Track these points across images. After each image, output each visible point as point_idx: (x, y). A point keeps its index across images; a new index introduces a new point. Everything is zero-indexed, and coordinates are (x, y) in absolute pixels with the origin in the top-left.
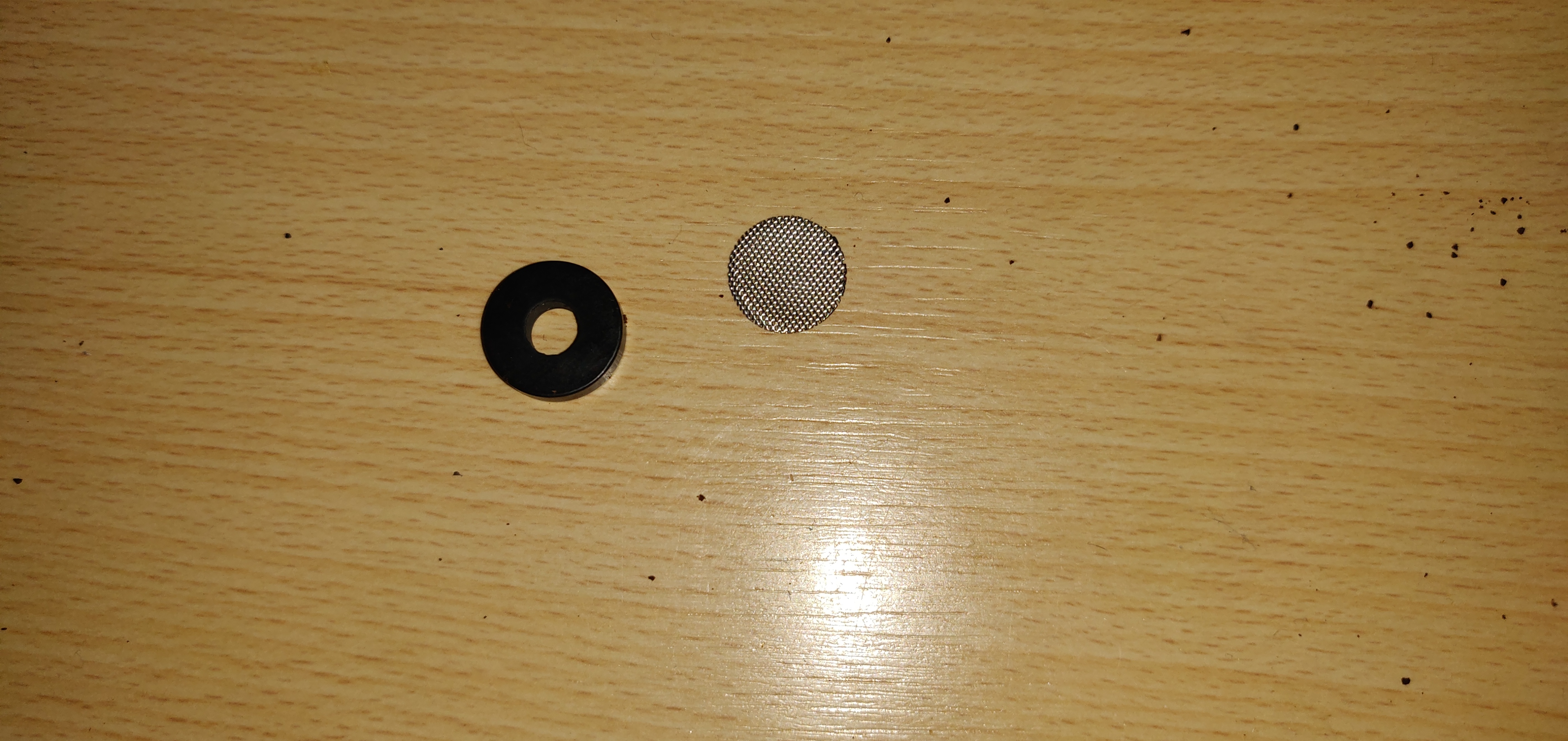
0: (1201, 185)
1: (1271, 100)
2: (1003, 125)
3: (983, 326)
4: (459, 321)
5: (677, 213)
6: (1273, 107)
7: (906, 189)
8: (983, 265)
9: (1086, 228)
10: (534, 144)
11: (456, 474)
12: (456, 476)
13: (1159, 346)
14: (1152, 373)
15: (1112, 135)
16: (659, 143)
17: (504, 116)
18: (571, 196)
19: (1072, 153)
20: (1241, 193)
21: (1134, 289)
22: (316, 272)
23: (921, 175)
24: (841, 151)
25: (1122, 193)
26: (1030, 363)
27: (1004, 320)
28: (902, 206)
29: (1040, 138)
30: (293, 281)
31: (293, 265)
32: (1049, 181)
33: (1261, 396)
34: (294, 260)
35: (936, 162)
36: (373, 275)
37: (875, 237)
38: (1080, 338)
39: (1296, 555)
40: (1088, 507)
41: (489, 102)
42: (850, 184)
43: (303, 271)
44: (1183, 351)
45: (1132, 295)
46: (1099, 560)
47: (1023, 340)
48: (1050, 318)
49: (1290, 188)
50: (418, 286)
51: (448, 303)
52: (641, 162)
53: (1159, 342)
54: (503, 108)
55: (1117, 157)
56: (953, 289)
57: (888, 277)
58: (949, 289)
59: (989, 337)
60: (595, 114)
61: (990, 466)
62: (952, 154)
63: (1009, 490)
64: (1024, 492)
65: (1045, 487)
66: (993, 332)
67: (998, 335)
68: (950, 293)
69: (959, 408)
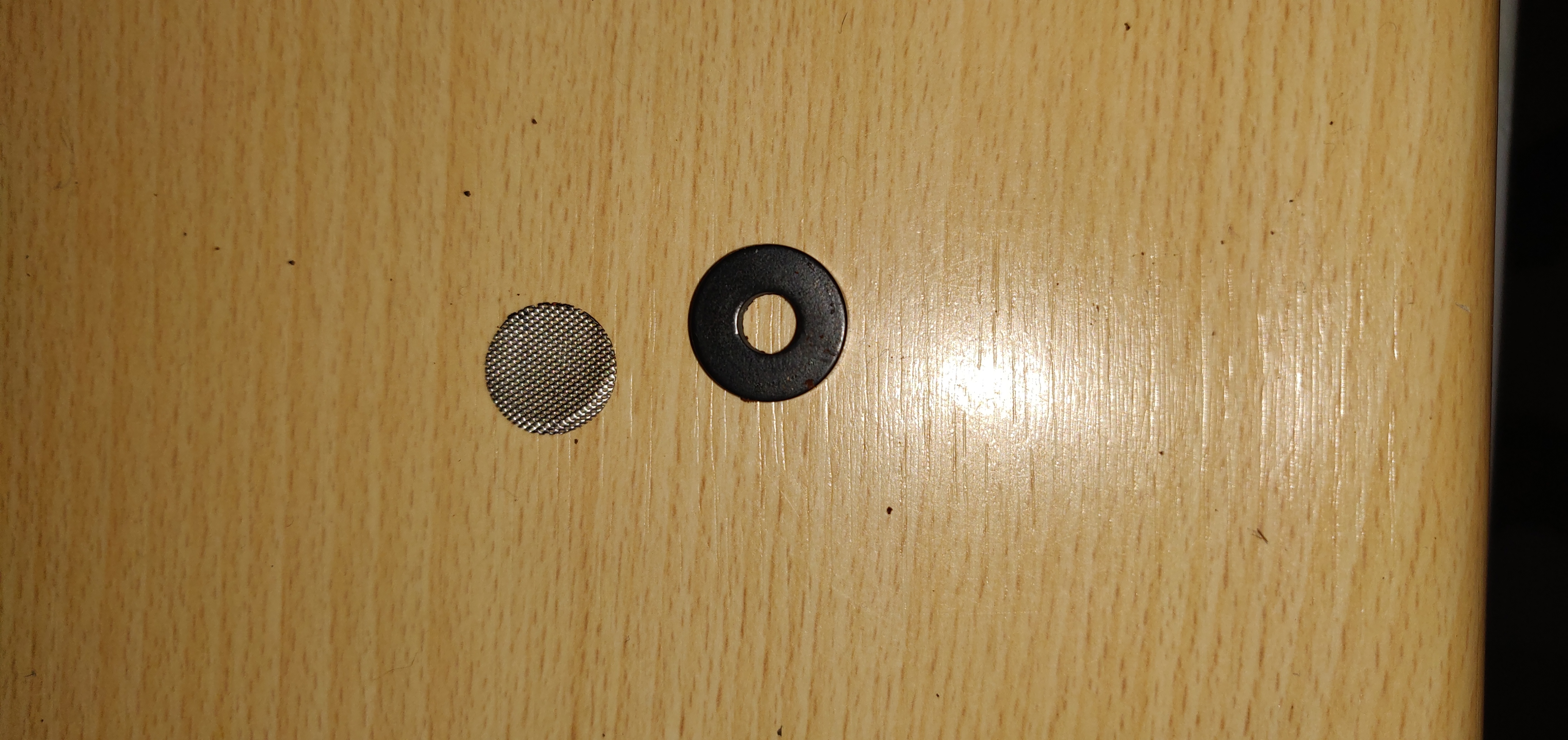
2: (384, 136)
3: (605, 151)
5: (485, 494)
7: (455, 240)
8: (538, 154)
10: (411, 656)
11: (780, 733)
12: (782, 733)
15: (394, 16)
16: (407, 516)
17: (379, 691)
18: (468, 613)
19: (414, 59)
23: (440, 224)
24: (414, 313)
26: (645, 100)
27: (597, 129)
28: (473, 244)
29: (398, 94)
32: (445, 84)
35: (424, 208)
37: (508, 273)
38: (617, 47)
40: (800, 33)
41: (365, 707)
42: (449, 301)
46: (857, 21)
47: (619, 108)
48: (595, 79)
52: (429, 535)
54: (371, 691)
55: (418, 10)
56: (564, 184)
57: (552, 257)
58: (564, 189)
59: (616, 144)
60: (376, 588)
61: (757, 141)
62: (416, 191)
63: (784, 121)
64: (786, 104)
65: (779, 81)
66: (611, 141)
67: (615, 135)
68: (569, 188)
69: (695, 177)
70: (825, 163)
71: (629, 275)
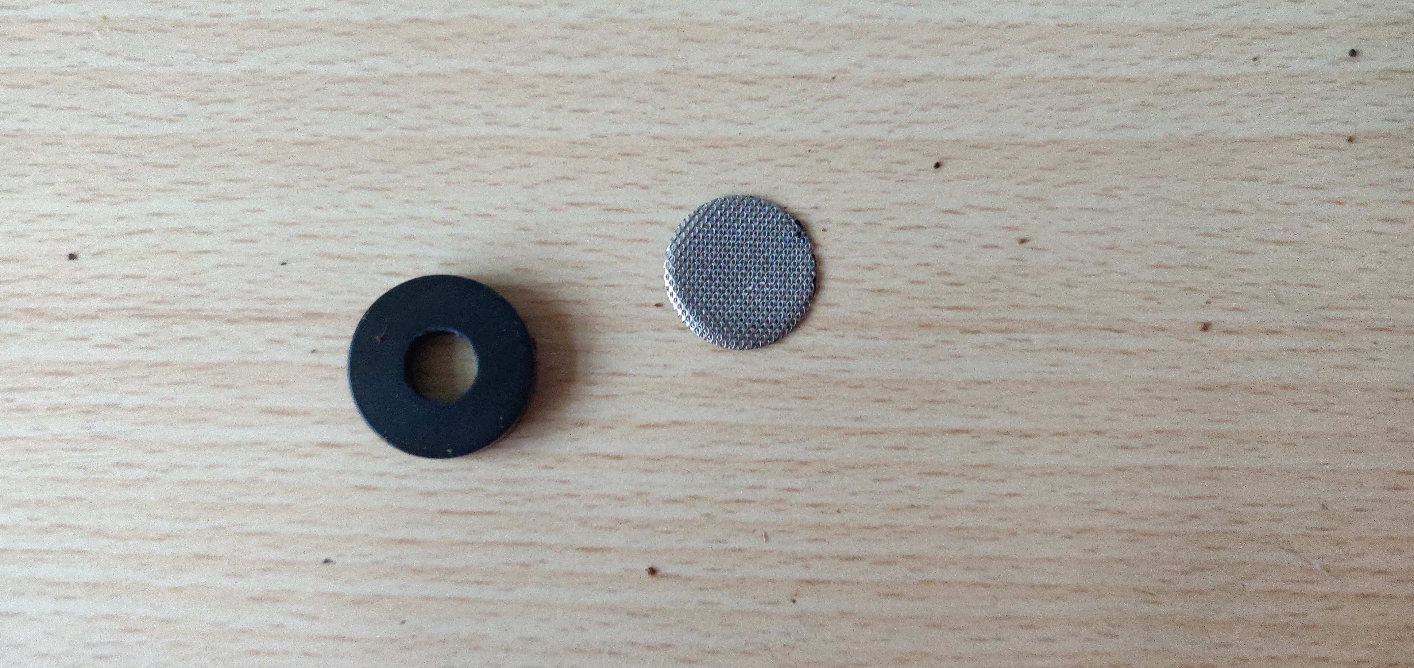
0: (1241, 132)
1: (1321, 20)
2: (998, 65)
3: (992, 325)
4: (312, 359)
5: (590, 199)
6: (1323, 28)
7: (884, 153)
8: (986, 247)
9: (1107, 193)
10: (395, 116)
11: (327, 561)
12: (327, 565)
13: (1206, 338)
14: (1197, 372)
15: (1134, 73)
16: (560, 107)
17: (351, 80)
18: (449, 183)
19: (1084, 97)
20: (1291, 139)
21: (1171, 267)
22: (115, 305)
23: (900, 134)
24: (797, 107)
25: (1148, 146)
26: (1053, 369)
27: (1016, 314)
28: (880, 175)
29: (1044, 81)
30: (84, 317)
31: (83, 297)
32: (1059, 134)
33: (1327, 392)
34: (83, 289)
35: (917, 116)
36: (194, 304)
37: (849, 218)
38: (1107, 333)
39: (1379, 585)
40: (1131, 544)
41: (331, 63)
42: (813, 149)
43: (95, 304)
44: (1232, 342)
45: (1167, 276)
46: (1146, 609)
47: (1039, 339)
48: (1071, 310)
49: (1348, 130)
50: (255, 314)
51: (298, 335)
52: (539, 134)
53: (1205, 333)
54: (348, 70)
55: (1139, 100)
56: (953, 279)
57: (869, 269)
58: (947, 279)
59: (999, 337)
60: (473, 72)
61: (1009, 502)
62: (937, 104)
63: (1035, 531)
64: (1052, 533)
65: (1080, 524)
66: (1003, 331)
67: (1009, 336)
68: (947, 284)
69: (967, 432)
70: (989, 582)
71: (853, 359)
